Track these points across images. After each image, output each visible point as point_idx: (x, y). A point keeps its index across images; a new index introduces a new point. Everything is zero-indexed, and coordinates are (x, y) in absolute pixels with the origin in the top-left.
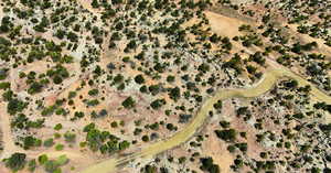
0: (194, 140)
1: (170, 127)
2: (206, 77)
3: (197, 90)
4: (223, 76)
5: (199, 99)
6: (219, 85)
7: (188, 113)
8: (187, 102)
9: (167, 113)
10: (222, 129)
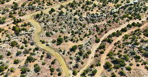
0: (61, 53)
1: (53, 63)
2: (21, 44)
3: (30, 50)
4: (23, 37)
5: (37, 49)
6: (29, 40)
7: (45, 55)
8: (37, 55)
9: (43, 64)
10: (56, 43)
